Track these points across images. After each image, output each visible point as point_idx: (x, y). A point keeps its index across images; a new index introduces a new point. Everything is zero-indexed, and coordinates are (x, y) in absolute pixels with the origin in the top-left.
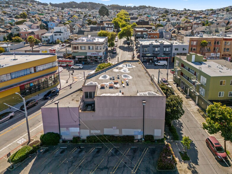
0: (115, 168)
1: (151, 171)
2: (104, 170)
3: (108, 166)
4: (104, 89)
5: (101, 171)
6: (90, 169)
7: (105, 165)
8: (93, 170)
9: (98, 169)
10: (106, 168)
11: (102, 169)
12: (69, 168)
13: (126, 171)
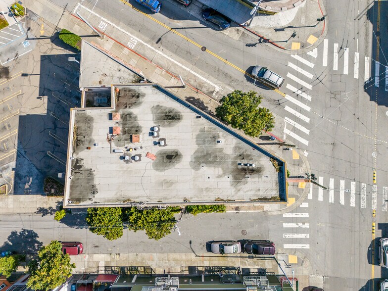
0: (54, 136)
1: (48, 170)
2: (53, 125)
3: (57, 129)
4: (109, 120)
5: (52, 123)
6: (56, 111)
7: (59, 126)
8: (54, 115)
9: (54, 119)
10: (56, 127)
11: (54, 123)
12: (59, 91)
13: (50, 146)
